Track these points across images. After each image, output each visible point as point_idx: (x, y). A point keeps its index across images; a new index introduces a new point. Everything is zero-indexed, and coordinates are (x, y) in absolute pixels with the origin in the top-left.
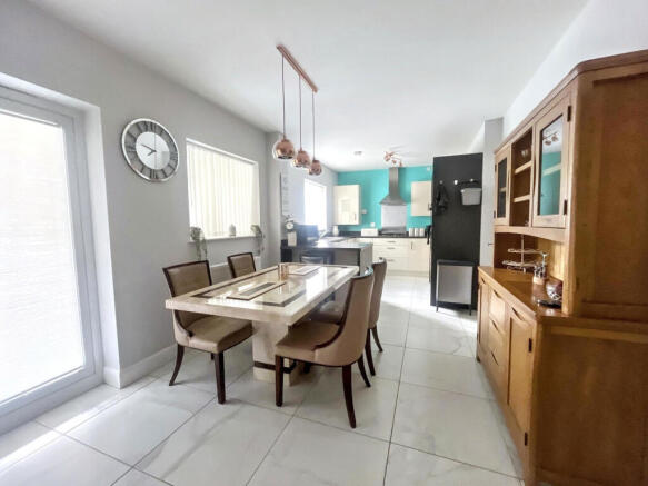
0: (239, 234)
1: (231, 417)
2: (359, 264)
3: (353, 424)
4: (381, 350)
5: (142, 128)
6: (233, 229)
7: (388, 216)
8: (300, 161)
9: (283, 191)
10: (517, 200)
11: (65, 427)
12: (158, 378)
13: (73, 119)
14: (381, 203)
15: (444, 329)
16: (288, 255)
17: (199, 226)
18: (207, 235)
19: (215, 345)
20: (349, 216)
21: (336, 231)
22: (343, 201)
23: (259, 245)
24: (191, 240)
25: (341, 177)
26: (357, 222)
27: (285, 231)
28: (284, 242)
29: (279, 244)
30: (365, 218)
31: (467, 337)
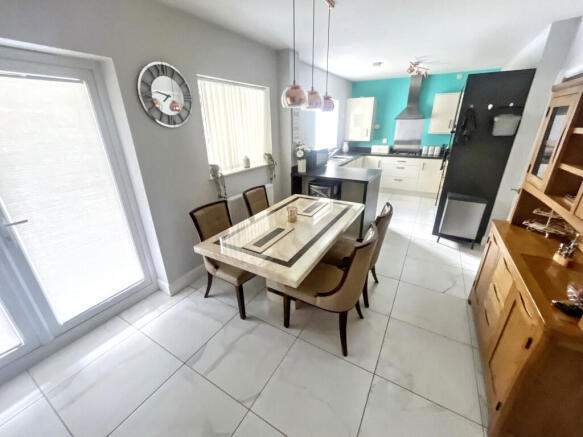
0: (253, 165)
1: (250, 332)
2: (364, 202)
3: (345, 353)
4: (377, 282)
5: (155, 73)
6: (247, 161)
7: (402, 130)
8: (310, 104)
9: (295, 118)
10: (565, 167)
11: (138, 324)
12: (196, 289)
13: (92, 71)
14: (397, 118)
15: (441, 262)
16: (298, 184)
17: (217, 163)
18: (224, 171)
19: (235, 280)
20: (360, 133)
21: (346, 148)
22: (356, 116)
23: (271, 173)
24: (212, 178)
25: (356, 88)
26: (368, 139)
27: (295, 157)
28: (295, 169)
29: (290, 171)
30: (377, 134)
31: (463, 275)
